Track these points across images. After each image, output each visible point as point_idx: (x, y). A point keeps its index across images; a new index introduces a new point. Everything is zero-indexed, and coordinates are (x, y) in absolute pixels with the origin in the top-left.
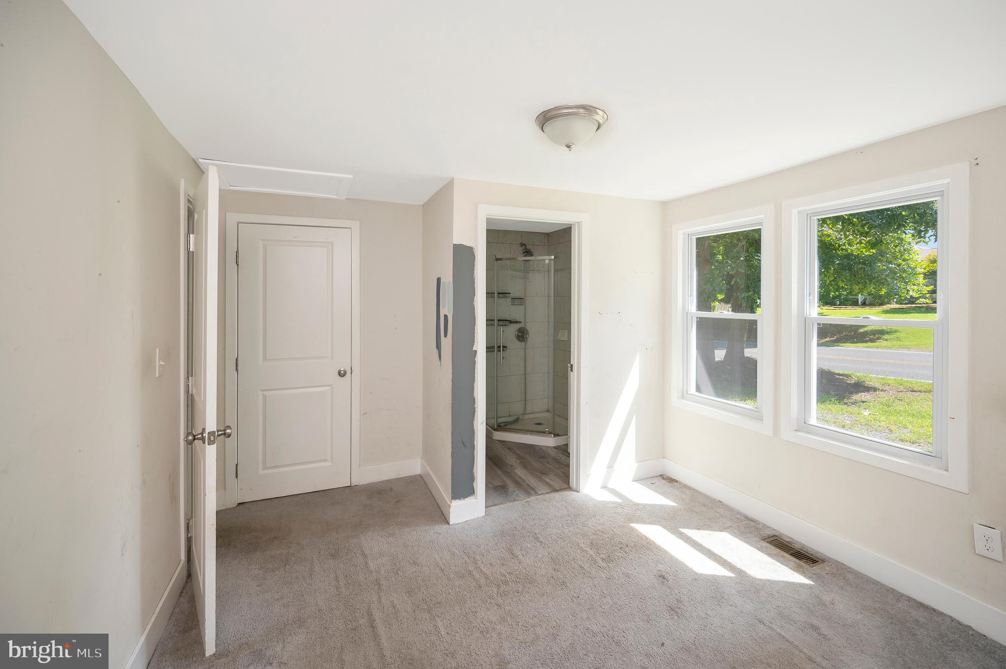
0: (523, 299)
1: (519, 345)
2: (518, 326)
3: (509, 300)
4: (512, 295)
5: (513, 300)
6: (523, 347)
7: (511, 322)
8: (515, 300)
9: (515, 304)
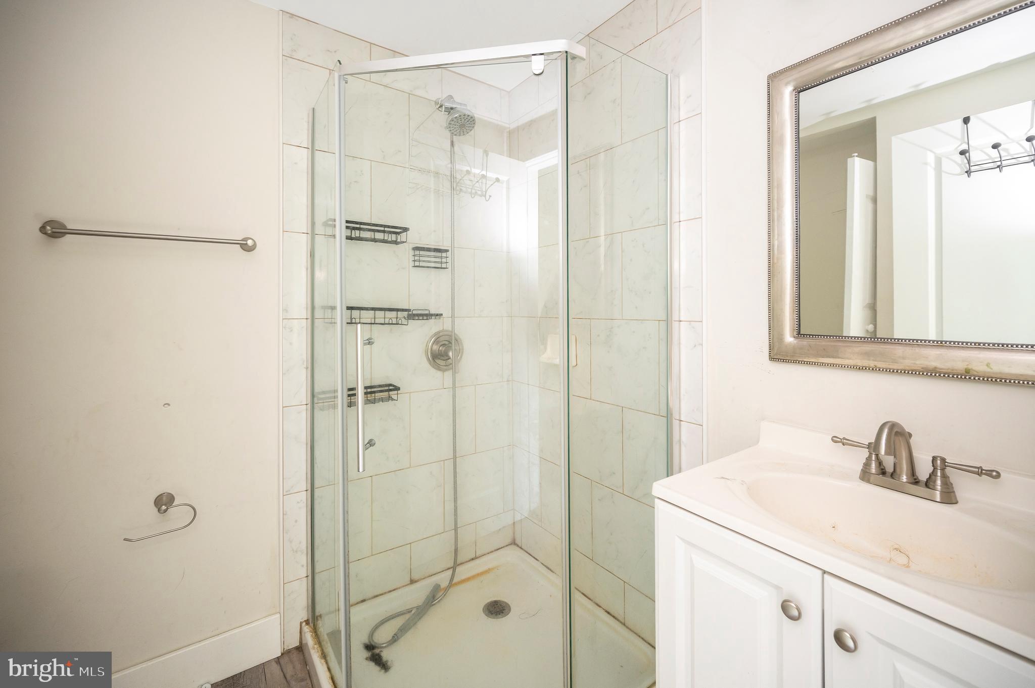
0: (447, 251)
1: (435, 378)
2: (431, 328)
3: (404, 253)
4: (414, 238)
5: (417, 252)
6: (448, 382)
7: (413, 316)
8: (422, 253)
9: (422, 264)
